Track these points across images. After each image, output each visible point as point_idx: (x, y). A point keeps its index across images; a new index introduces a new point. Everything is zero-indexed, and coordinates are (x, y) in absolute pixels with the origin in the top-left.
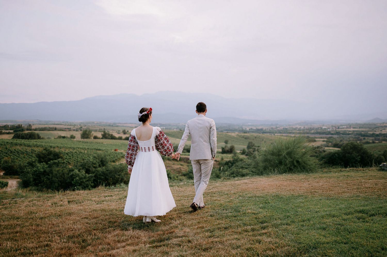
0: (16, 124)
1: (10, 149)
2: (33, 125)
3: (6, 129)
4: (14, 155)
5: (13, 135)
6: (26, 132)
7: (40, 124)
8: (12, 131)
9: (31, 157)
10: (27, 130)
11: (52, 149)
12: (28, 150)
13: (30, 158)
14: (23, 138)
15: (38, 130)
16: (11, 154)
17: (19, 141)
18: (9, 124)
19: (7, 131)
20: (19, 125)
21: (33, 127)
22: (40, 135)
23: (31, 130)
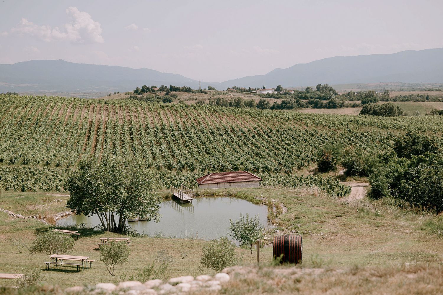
0: (365, 90)
1: (355, 131)
2: (392, 91)
3: (351, 99)
4: (361, 142)
5: (360, 109)
6: (381, 103)
7: (402, 90)
8: (359, 102)
9: (386, 146)
10: (382, 100)
11: (420, 134)
12: (382, 135)
13: (385, 148)
14: (375, 113)
15: (399, 101)
16: (356, 141)
17: (369, 119)
18: (356, 90)
19: (353, 102)
20: (370, 92)
21: (392, 95)
22: (402, 109)
23: (388, 100)
